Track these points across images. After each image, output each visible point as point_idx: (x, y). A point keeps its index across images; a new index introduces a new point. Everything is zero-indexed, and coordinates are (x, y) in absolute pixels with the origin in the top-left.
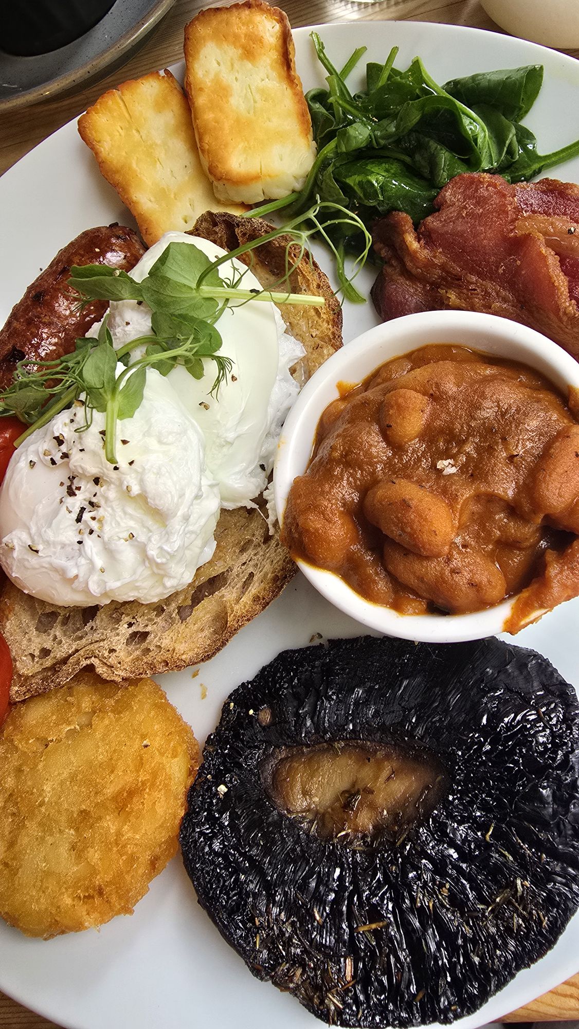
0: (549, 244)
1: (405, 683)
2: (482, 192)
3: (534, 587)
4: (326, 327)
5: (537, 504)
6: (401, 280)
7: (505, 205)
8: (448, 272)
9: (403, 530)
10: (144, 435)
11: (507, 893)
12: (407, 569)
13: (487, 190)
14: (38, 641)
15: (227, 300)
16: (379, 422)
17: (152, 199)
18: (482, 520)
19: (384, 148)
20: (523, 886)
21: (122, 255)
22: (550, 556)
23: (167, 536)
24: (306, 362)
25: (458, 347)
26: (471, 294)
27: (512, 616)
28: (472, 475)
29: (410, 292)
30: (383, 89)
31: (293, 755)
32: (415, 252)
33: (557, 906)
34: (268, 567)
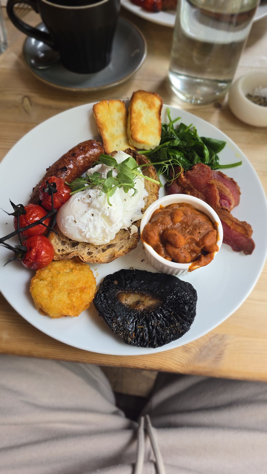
0: (217, 188)
1: (155, 282)
2: (205, 169)
3: (197, 261)
4: (155, 190)
5: (203, 243)
6: (176, 184)
7: (209, 175)
8: (189, 186)
9: (174, 240)
10: (113, 202)
11: (174, 325)
12: (171, 249)
13: (206, 169)
14: (61, 247)
15: (137, 175)
16: (171, 216)
17: (109, 136)
18: (190, 244)
19: (181, 148)
20: (178, 324)
21: (100, 151)
22: (202, 256)
23: (111, 228)
24: (148, 198)
25: (191, 205)
26: (194, 194)
27: (192, 265)
28: (190, 234)
29: (177, 188)
30: (185, 133)
31: (123, 292)
32: (182, 179)
33: (184, 329)
34: (128, 245)
